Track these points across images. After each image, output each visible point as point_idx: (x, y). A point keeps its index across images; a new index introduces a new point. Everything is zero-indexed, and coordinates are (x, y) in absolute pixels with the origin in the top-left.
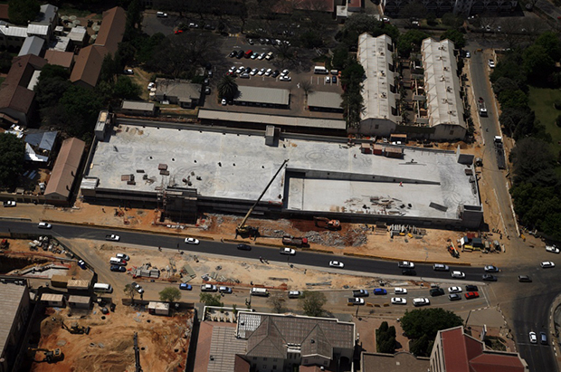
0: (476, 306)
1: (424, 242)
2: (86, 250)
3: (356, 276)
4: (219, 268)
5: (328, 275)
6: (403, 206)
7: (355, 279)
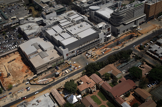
2: (38, 88)
4: (5, 101)
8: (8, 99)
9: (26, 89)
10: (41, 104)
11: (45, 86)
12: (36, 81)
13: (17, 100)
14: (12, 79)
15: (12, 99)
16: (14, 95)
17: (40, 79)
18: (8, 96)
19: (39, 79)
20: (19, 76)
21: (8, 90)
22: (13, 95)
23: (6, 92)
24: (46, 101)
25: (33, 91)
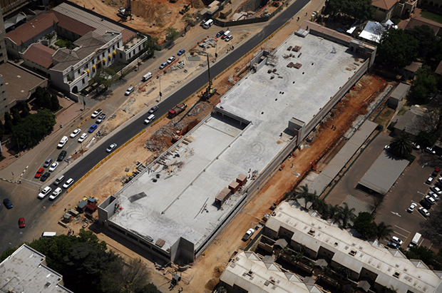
0: (30, 171)
1: (116, 180)
2: (248, 30)
3: (118, 126)
4: (185, 71)
5: (133, 113)
6: (158, 176)
7: (118, 124)
8: (190, 66)
9: (217, 36)
10: (307, 52)
11: (267, 23)
12: (228, 17)
13: (216, 63)
14: (146, 23)
15: (199, 63)
16: (195, 54)
17: (235, 12)
18: (184, 59)
19: (233, 12)
20: (161, 13)
21: (166, 47)
22: (192, 54)
23: (163, 53)
24: (314, 44)
25: (242, 38)
